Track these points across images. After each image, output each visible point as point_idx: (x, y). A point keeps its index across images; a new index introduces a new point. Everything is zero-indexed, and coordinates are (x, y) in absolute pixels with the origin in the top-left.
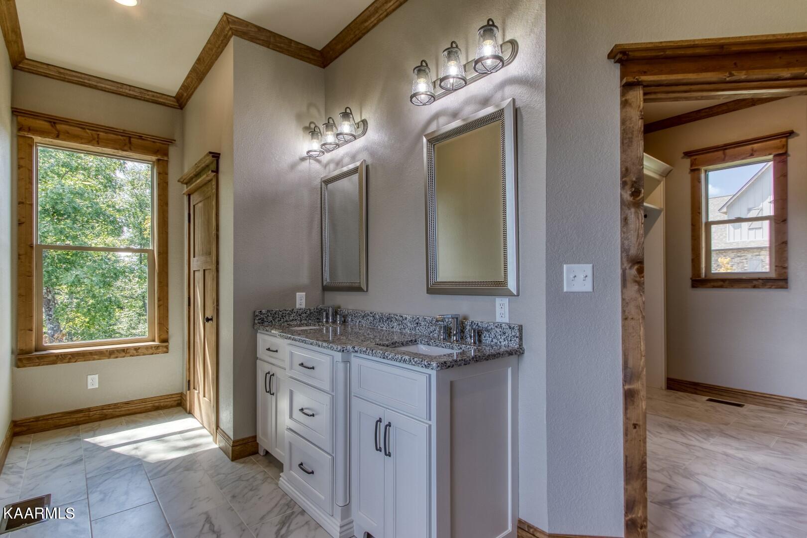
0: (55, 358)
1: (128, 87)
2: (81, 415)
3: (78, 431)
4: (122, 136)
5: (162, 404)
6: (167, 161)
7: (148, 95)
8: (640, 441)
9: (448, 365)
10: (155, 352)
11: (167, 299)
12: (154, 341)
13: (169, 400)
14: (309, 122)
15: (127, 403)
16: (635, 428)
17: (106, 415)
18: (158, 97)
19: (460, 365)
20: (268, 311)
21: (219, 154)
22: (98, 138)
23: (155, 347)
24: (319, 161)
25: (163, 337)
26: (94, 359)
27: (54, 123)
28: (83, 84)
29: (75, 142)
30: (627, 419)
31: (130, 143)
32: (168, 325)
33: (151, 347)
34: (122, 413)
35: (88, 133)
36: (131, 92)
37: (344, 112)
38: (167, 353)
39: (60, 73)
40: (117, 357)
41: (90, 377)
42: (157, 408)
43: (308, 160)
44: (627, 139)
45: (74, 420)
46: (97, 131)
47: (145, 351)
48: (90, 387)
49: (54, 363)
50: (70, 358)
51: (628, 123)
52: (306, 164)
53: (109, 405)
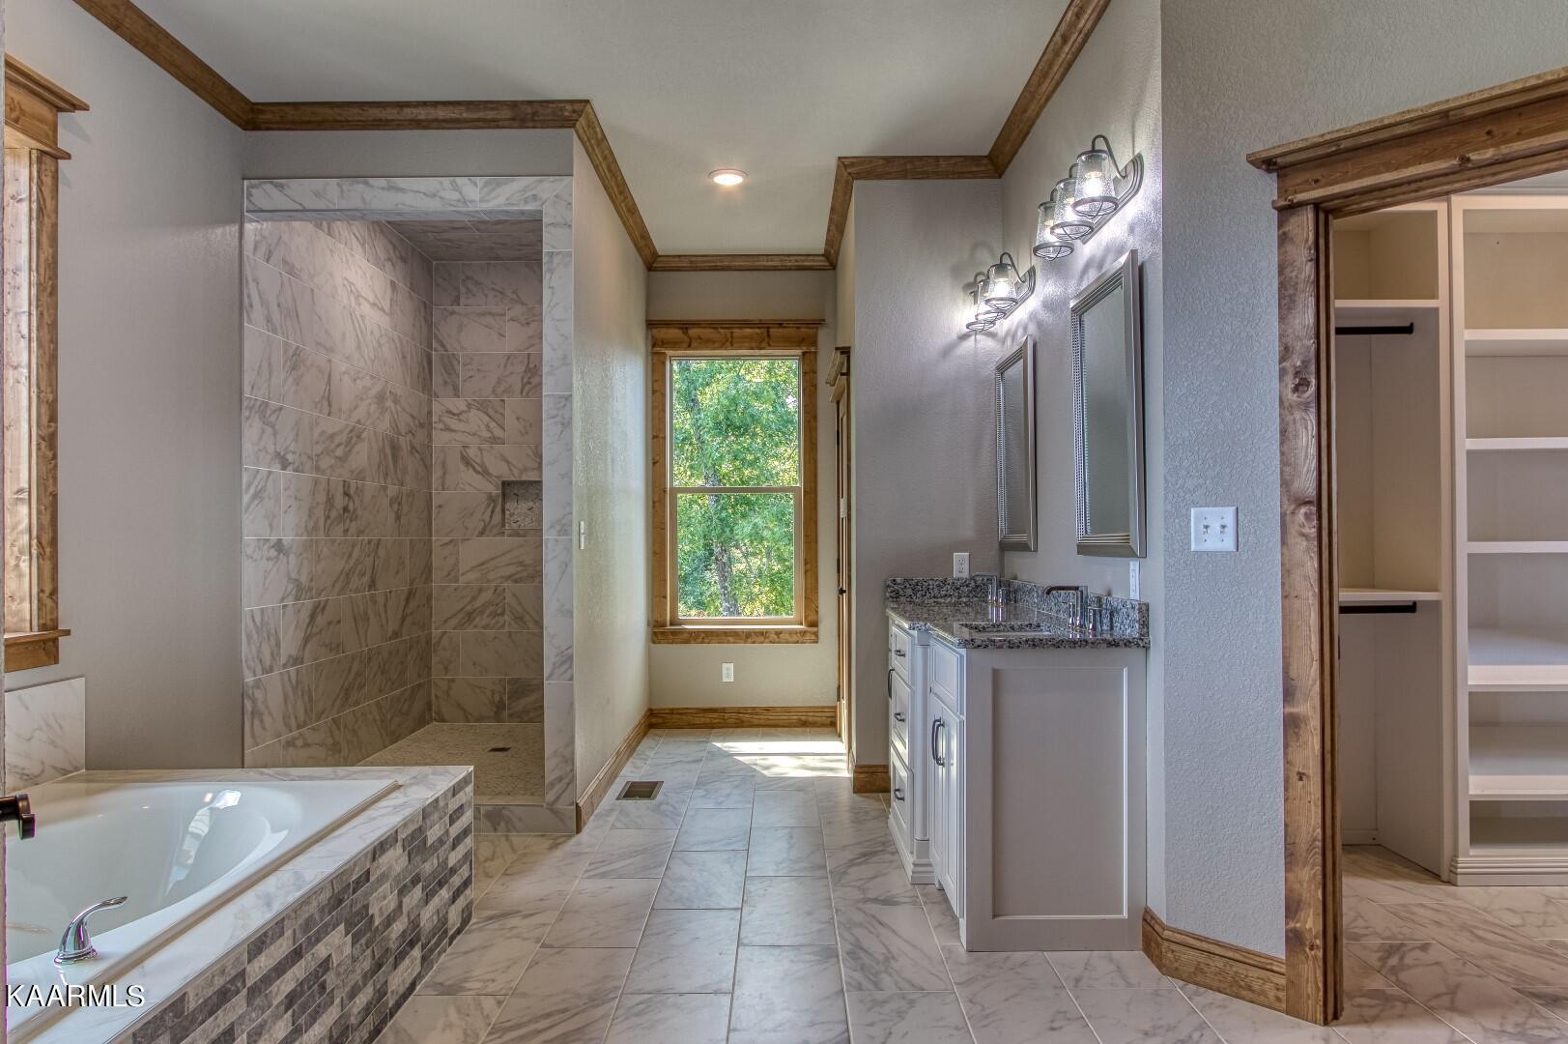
0: (688, 635)
1: (765, 258)
2: (715, 715)
3: (710, 734)
4: (759, 328)
5: (810, 719)
6: (815, 352)
7: (790, 261)
8: (1310, 802)
9: (976, 644)
10: (801, 639)
11: (816, 562)
12: (801, 624)
13: (819, 714)
14: (974, 274)
15: (767, 709)
16: (1301, 779)
17: (743, 722)
18: (803, 261)
19: (1001, 647)
20: (906, 580)
21: (849, 348)
22: (732, 337)
23: (800, 633)
24: (992, 335)
25: (811, 618)
26: (729, 642)
27: (687, 328)
28: (716, 269)
29: (707, 348)
30: (1288, 763)
31: (769, 335)
32: (817, 600)
33: (795, 632)
34: (762, 722)
35: (720, 333)
36: (770, 263)
37: (998, 262)
38: (817, 642)
39: (691, 262)
40: (754, 642)
41: (725, 666)
42: (804, 724)
43: (973, 337)
44: (1287, 298)
45: (708, 720)
46: (731, 328)
47: (787, 637)
48: (725, 680)
49: (687, 642)
50: (703, 638)
51: (1288, 270)
52: (970, 343)
53: (746, 708)
